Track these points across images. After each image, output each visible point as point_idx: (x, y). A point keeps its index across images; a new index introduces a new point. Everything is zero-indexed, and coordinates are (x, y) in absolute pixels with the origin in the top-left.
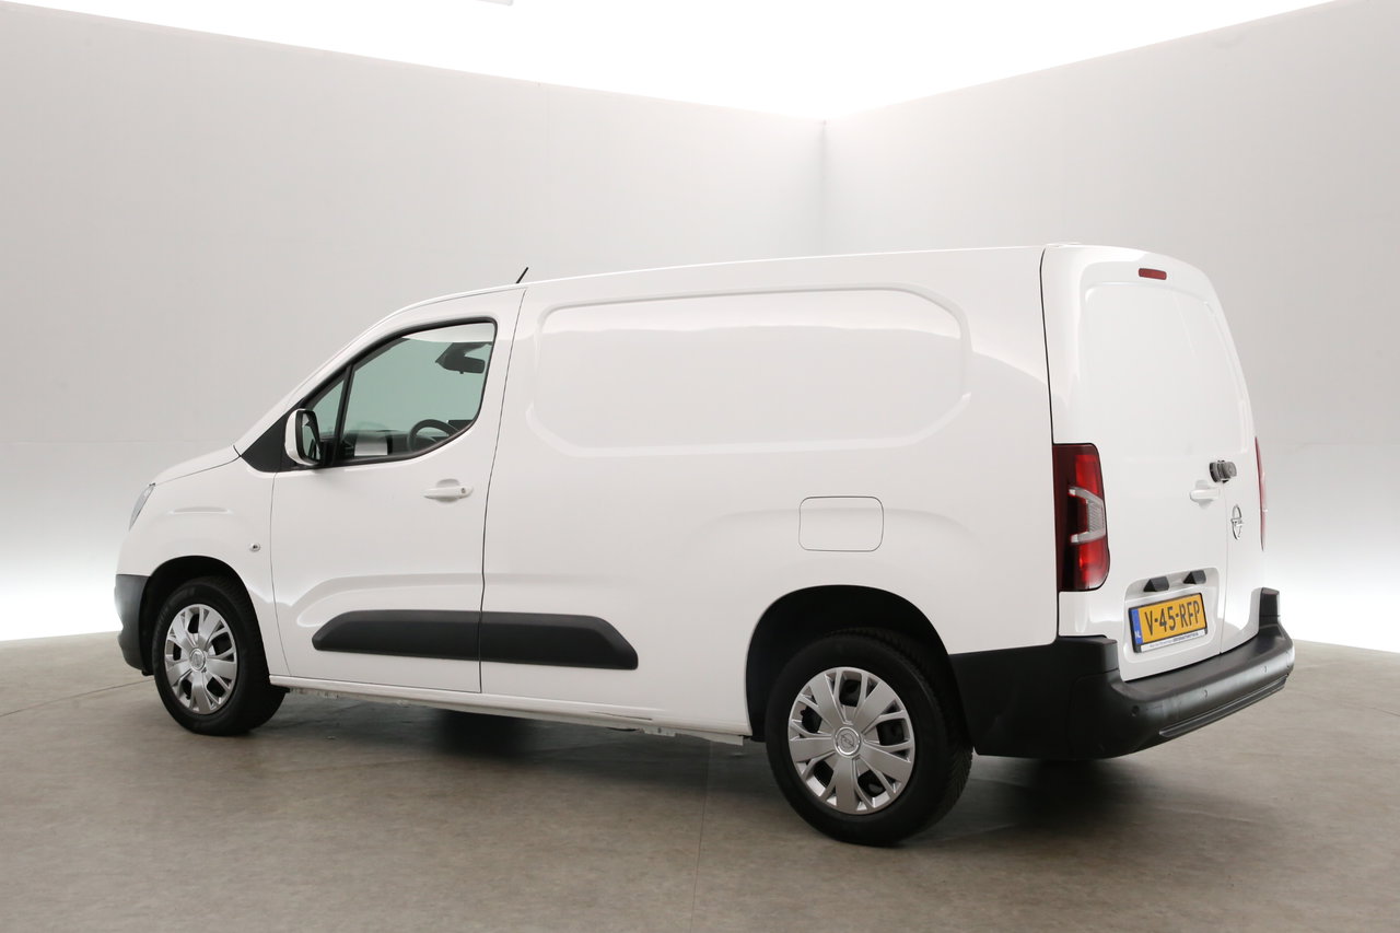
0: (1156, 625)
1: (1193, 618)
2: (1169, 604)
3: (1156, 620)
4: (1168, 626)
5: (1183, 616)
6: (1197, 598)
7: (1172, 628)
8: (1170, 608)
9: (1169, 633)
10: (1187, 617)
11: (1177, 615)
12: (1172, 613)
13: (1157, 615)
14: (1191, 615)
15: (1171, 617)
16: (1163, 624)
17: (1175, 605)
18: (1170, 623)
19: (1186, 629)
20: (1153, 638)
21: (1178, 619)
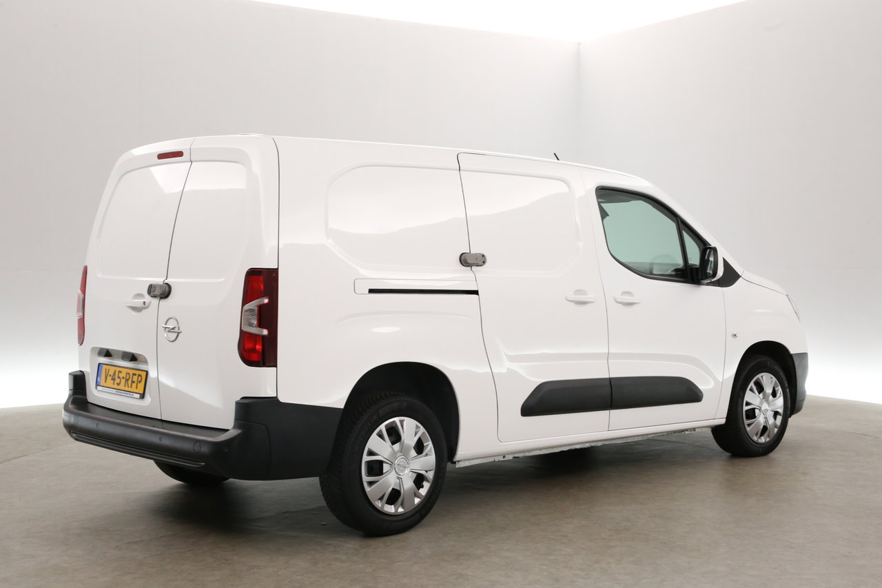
0: (109, 378)
1: (134, 385)
2: (120, 369)
3: (110, 376)
4: (115, 382)
5: (127, 380)
6: (144, 374)
7: (118, 384)
8: (120, 372)
9: (116, 386)
10: (130, 382)
11: (123, 378)
12: (121, 375)
13: (111, 373)
14: (133, 382)
15: (119, 377)
16: (113, 379)
17: (124, 371)
18: (118, 381)
19: (126, 389)
20: (105, 385)
21: (123, 381)
